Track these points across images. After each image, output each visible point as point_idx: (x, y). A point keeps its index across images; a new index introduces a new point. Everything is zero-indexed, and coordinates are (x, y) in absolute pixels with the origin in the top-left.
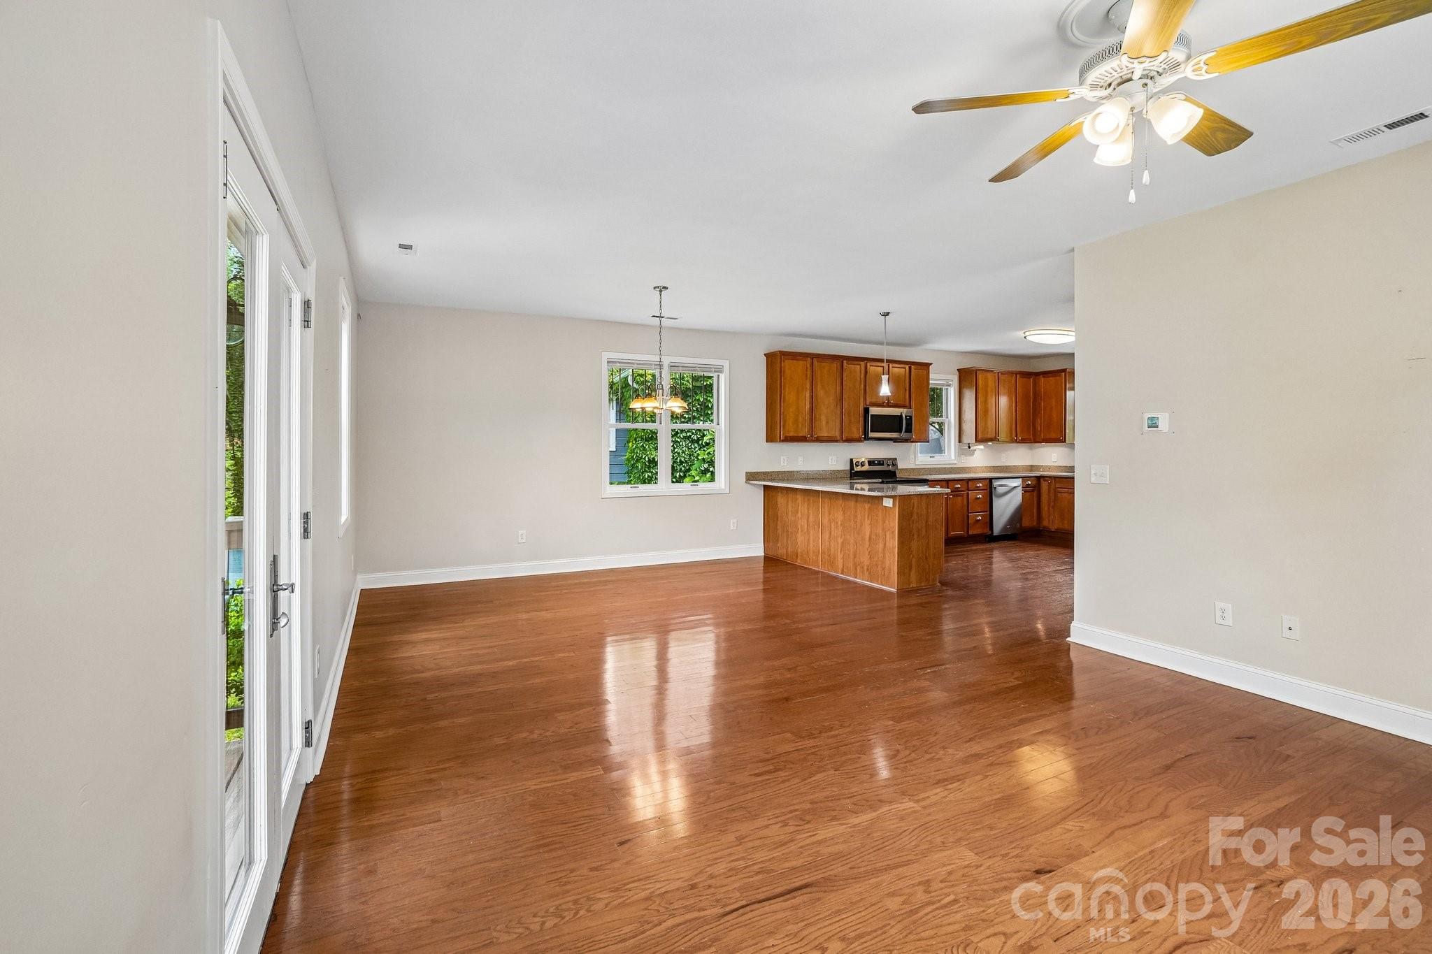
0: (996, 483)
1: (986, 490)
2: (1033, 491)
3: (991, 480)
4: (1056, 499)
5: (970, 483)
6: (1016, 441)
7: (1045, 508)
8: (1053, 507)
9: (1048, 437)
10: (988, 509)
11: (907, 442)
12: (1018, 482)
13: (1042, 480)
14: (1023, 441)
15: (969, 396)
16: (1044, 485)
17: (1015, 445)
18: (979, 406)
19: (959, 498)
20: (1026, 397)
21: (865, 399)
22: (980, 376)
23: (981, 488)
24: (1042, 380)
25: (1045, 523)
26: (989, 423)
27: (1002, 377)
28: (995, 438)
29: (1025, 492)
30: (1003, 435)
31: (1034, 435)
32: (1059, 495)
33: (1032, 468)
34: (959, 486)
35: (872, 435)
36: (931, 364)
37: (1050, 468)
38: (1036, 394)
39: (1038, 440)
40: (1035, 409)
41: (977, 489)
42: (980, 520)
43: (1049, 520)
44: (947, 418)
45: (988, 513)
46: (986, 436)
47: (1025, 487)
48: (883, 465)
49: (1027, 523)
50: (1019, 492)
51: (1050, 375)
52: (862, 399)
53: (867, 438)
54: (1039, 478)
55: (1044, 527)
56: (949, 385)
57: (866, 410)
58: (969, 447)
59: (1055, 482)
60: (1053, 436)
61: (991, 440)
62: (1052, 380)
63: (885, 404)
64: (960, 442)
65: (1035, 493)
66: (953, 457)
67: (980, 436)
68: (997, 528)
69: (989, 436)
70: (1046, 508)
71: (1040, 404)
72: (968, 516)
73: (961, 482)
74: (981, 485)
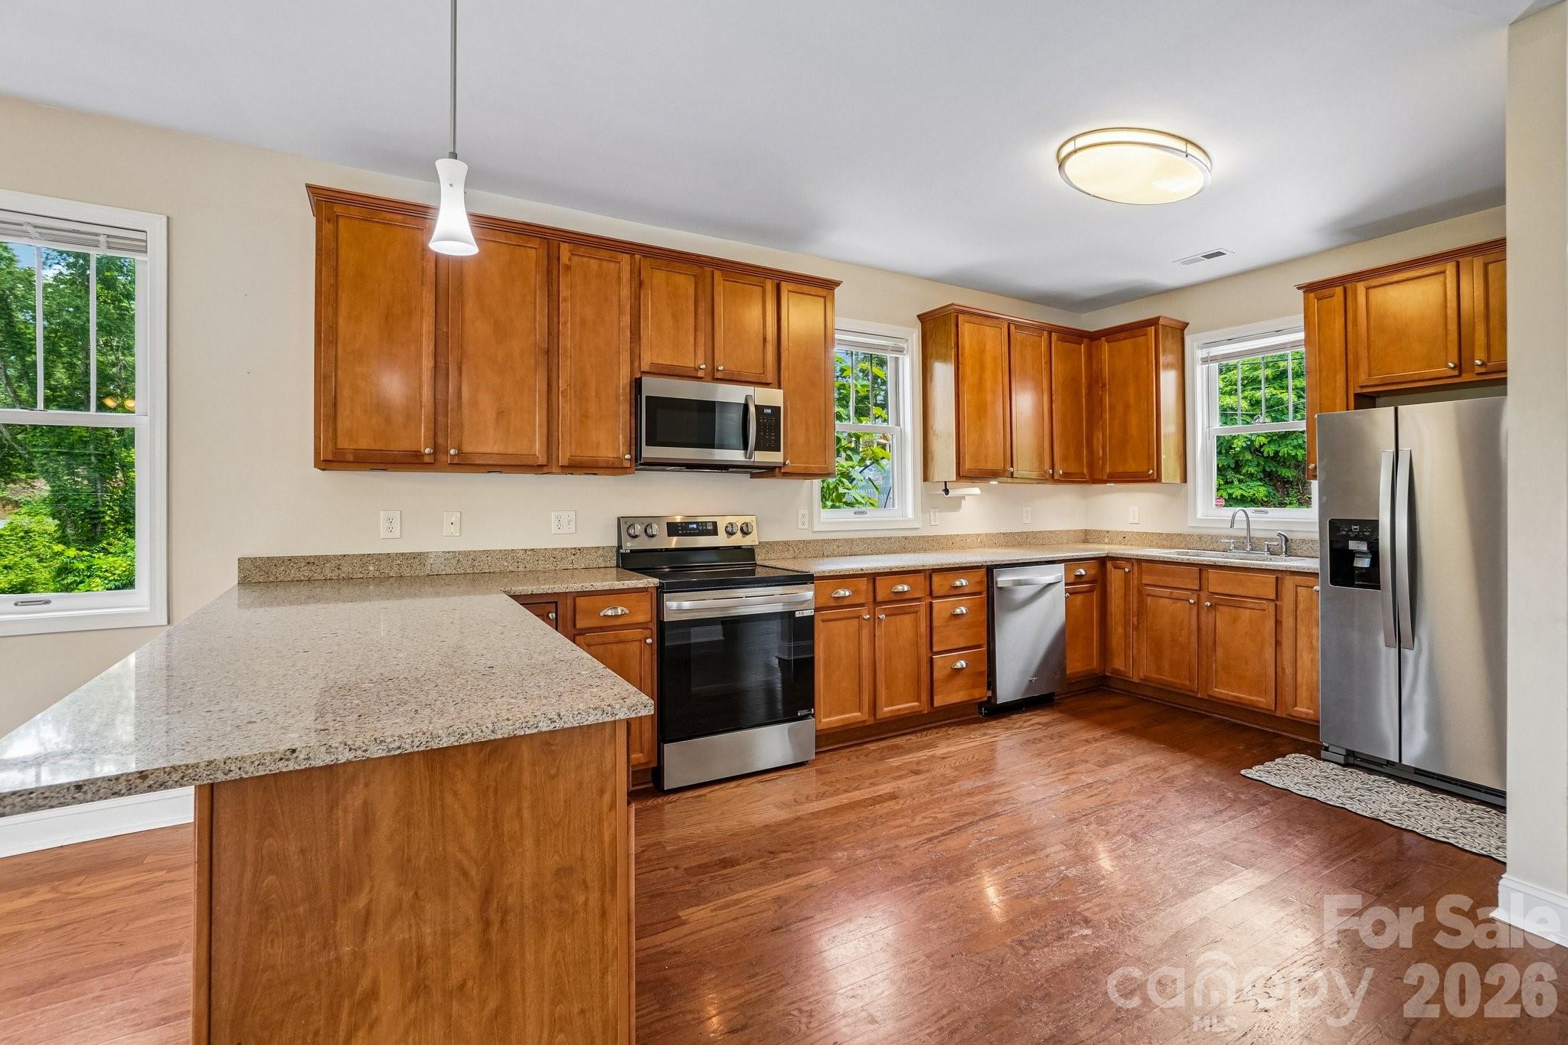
0: (1003, 579)
1: (979, 593)
2: (1091, 591)
3: (990, 570)
4: (1142, 610)
5: (936, 578)
6: (1053, 479)
7: (1117, 630)
8: (1136, 628)
9: (1121, 469)
10: (985, 642)
11: (774, 476)
12: (1057, 573)
13: (1109, 565)
14: (1068, 478)
15: (943, 373)
16: (1115, 577)
17: (1049, 487)
18: (966, 397)
19: (907, 617)
20: (1072, 383)
21: (635, 356)
22: (967, 330)
23: (967, 591)
24: (1106, 347)
25: (1118, 663)
26: (989, 436)
27: (1018, 336)
28: (1004, 470)
29: (1071, 593)
30: (1024, 465)
31: (1091, 466)
32: (1149, 599)
33: (1087, 536)
34: (906, 588)
35: (650, 452)
36: (838, 284)
37: (1124, 538)
38: (1095, 381)
39: (1098, 476)
40: (1091, 412)
41: (956, 592)
42: (962, 669)
43: (1126, 657)
44: (898, 424)
45: (985, 649)
46: (983, 466)
47: (1074, 586)
48: (715, 532)
49: (1076, 665)
50: (1059, 593)
51: (1123, 335)
52: (625, 357)
53: (642, 464)
54: (1102, 561)
55: (1116, 671)
56: (900, 351)
57: (637, 385)
58: (947, 491)
59: (1141, 573)
60: (1132, 467)
61: (994, 474)
62: (1127, 345)
63: (700, 374)
64: (926, 479)
65: (1095, 596)
66: (910, 514)
67: (968, 465)
68: (1008, 688)
69: (990, 466)
70: (1120, 630)
71: (1101, 400)
72: (931, 660)
73: (911, 578)
74: (964, 582)
